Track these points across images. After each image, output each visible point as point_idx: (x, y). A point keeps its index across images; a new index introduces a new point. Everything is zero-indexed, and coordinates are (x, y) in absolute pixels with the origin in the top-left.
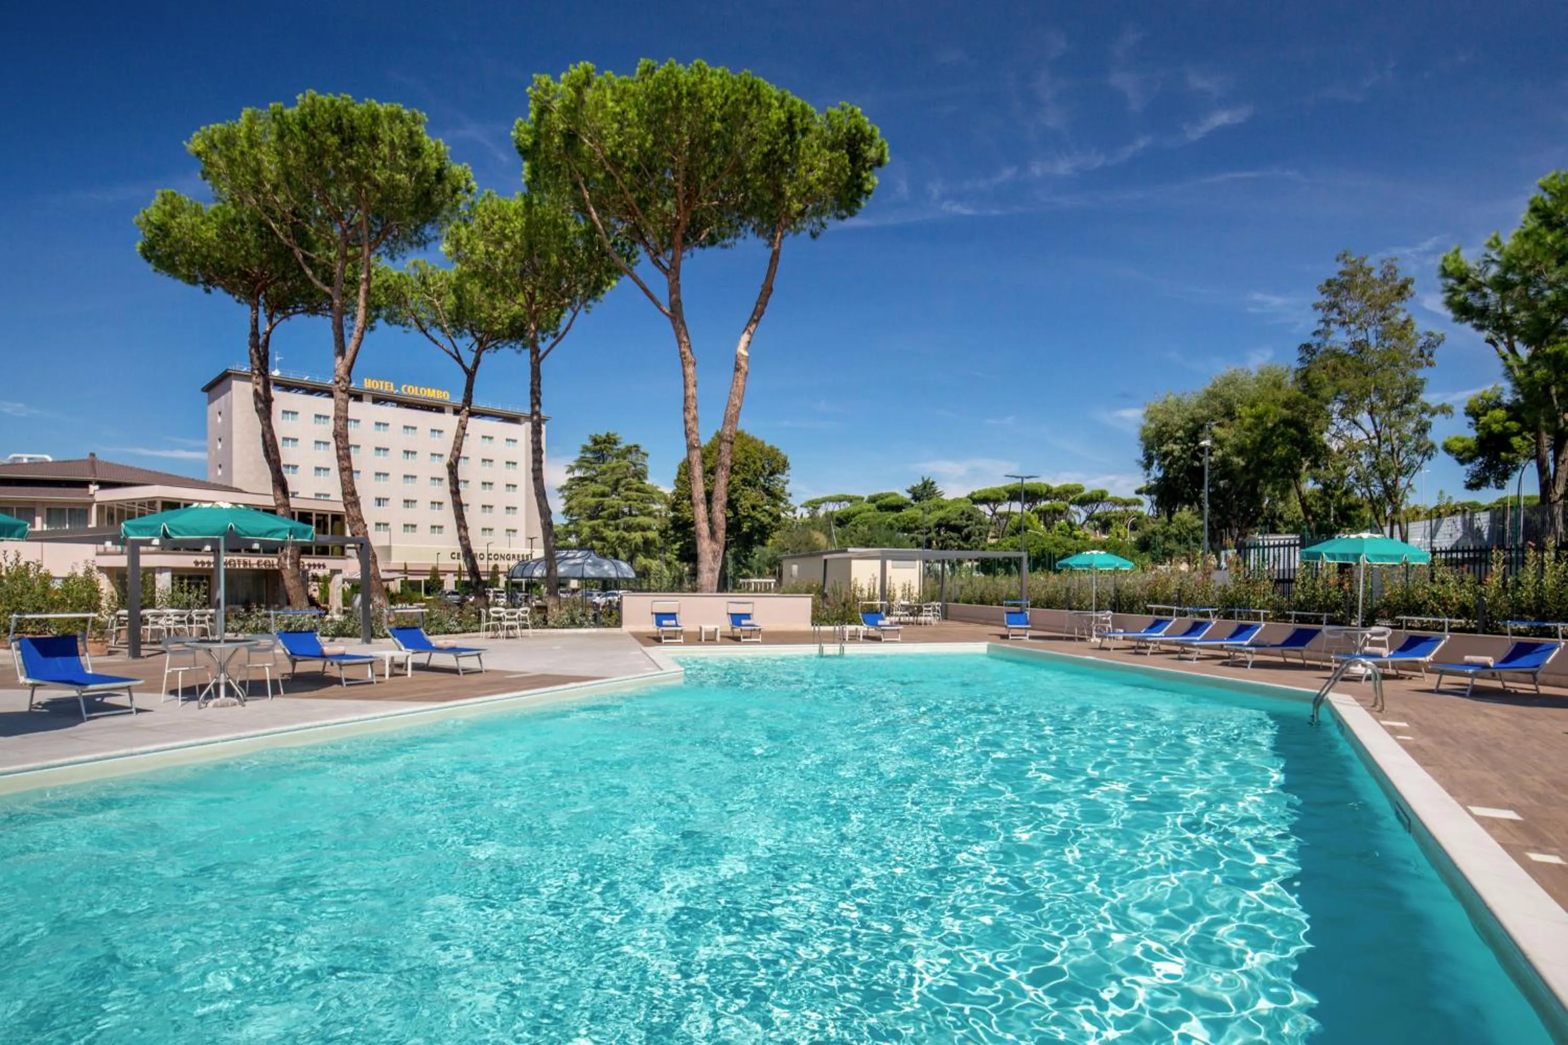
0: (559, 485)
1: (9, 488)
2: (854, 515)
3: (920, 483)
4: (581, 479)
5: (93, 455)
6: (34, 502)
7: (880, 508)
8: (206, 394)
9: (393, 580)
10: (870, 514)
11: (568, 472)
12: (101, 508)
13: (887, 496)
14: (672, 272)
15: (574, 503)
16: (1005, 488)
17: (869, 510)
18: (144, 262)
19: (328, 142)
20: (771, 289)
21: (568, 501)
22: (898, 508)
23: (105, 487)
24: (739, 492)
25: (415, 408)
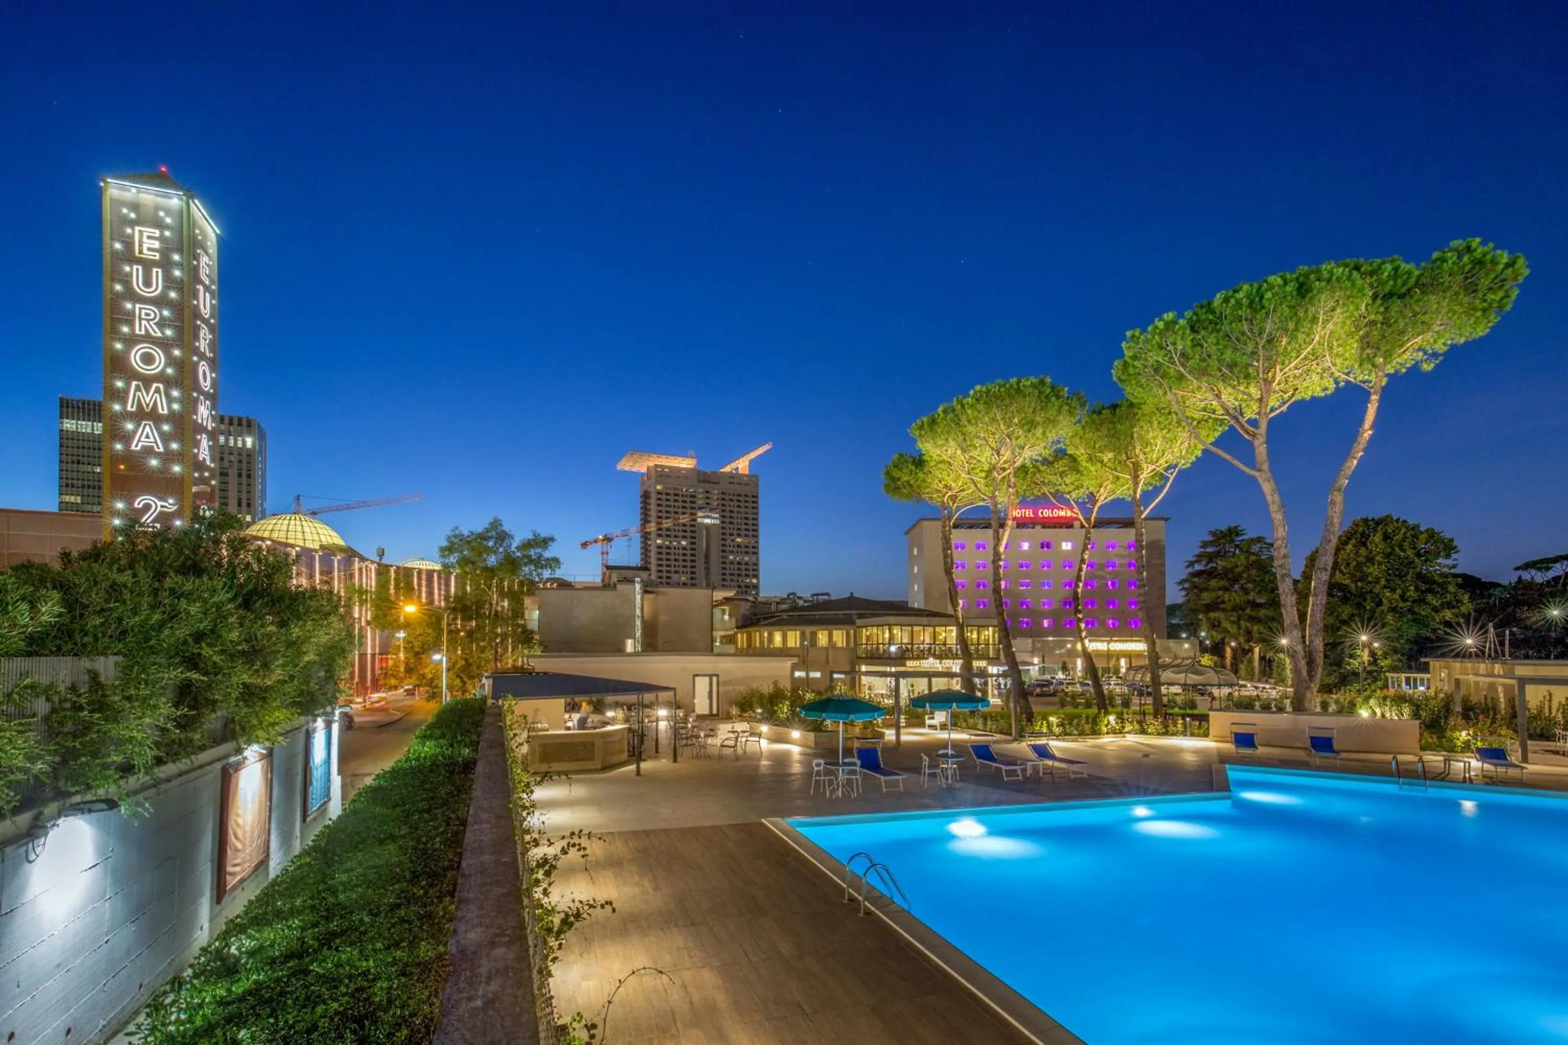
0: (1180, 579)
4: (1202, 572)
15: (1191, 595)
21: (1187, 593)
23: (861, 616)
24: (1383, 582)
25: (1049, 527)
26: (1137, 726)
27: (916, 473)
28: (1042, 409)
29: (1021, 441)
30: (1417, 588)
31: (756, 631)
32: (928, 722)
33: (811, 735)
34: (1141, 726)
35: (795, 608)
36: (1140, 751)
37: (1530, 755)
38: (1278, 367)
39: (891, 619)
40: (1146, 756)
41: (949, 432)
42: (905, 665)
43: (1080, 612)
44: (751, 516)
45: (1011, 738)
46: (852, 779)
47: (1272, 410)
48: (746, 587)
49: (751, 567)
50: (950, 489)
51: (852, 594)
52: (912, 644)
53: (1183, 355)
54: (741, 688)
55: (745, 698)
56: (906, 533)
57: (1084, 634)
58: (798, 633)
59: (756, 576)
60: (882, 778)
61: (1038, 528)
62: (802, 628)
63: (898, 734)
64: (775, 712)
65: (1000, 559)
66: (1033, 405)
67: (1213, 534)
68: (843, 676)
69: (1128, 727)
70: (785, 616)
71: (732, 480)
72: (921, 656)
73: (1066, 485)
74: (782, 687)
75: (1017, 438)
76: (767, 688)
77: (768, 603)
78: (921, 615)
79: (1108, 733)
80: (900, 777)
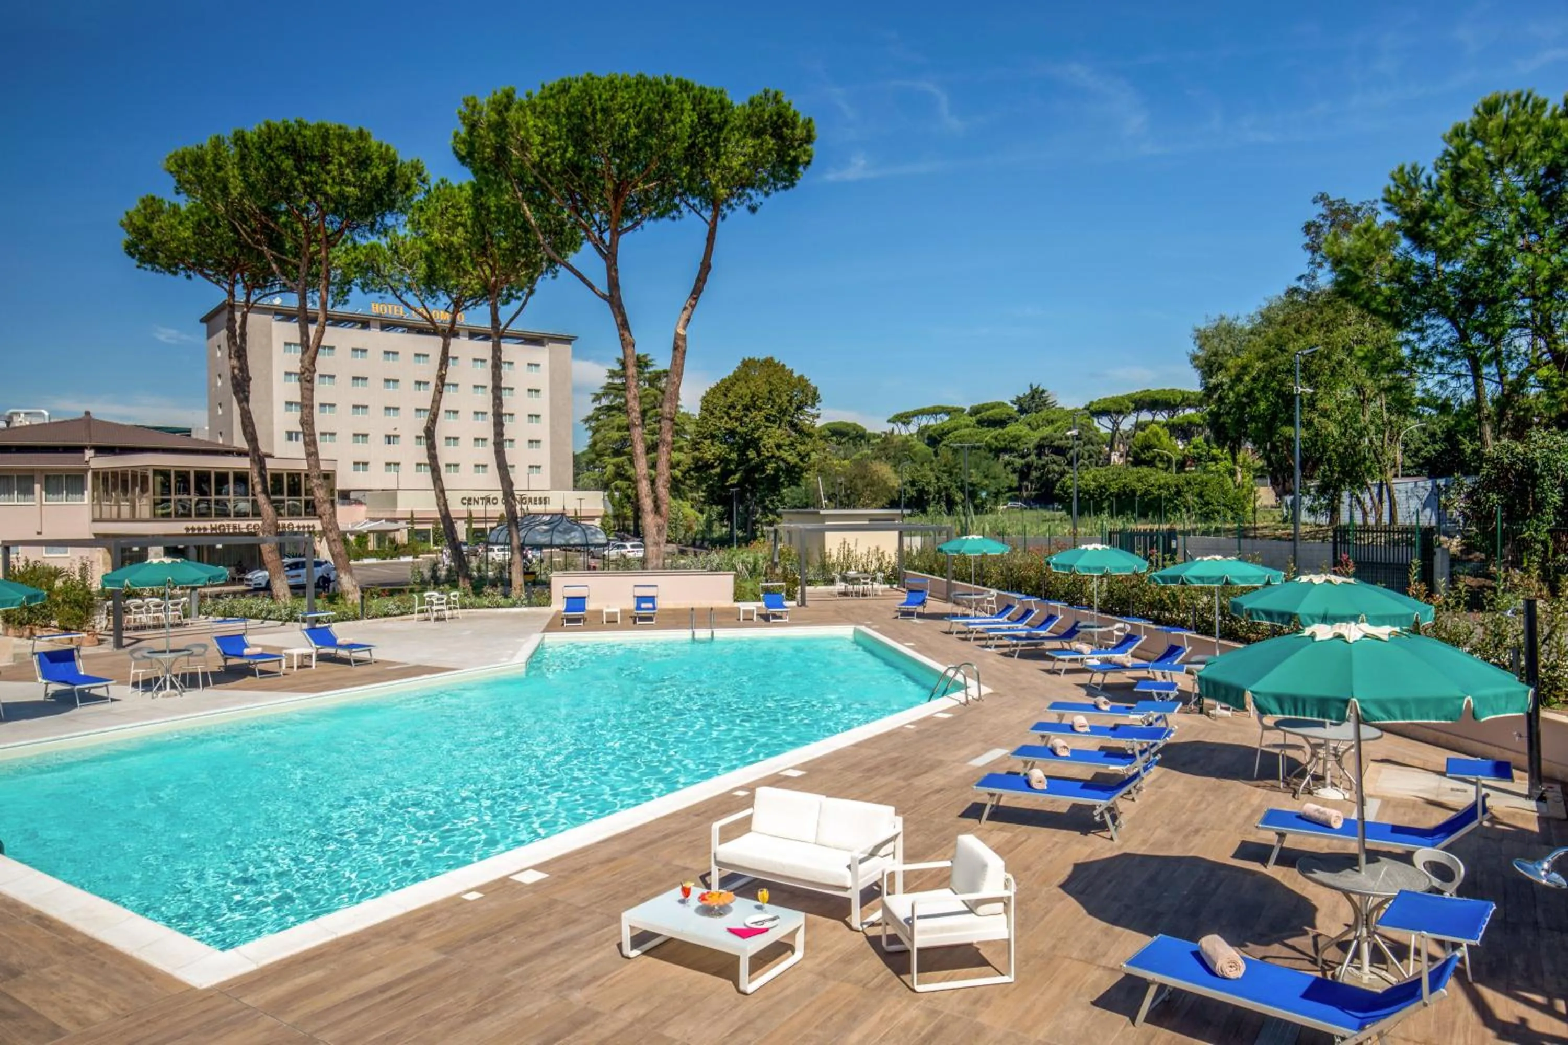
0: (585, 416)
1: (8, 455)
2: (949, 432)
3: (1028, 392)
4: (610, 408)
5: (88, 413)
6: (33, 470)
7: (980, 423)
8: (205, 326)
9: (398, 530)
10: (967, 431)
11: (594, 401)
12: (96, 475)
13: (993, 406)
14: (610, 256)
15: (598, 436)
16: (1129, 397)
17: (967, 426)
18: (129, 258)
19: (283, 166)
20: (709, 267)
21: (594, 434)
22: (1001, 423)
30: (788, 435)
39: (153, 458)
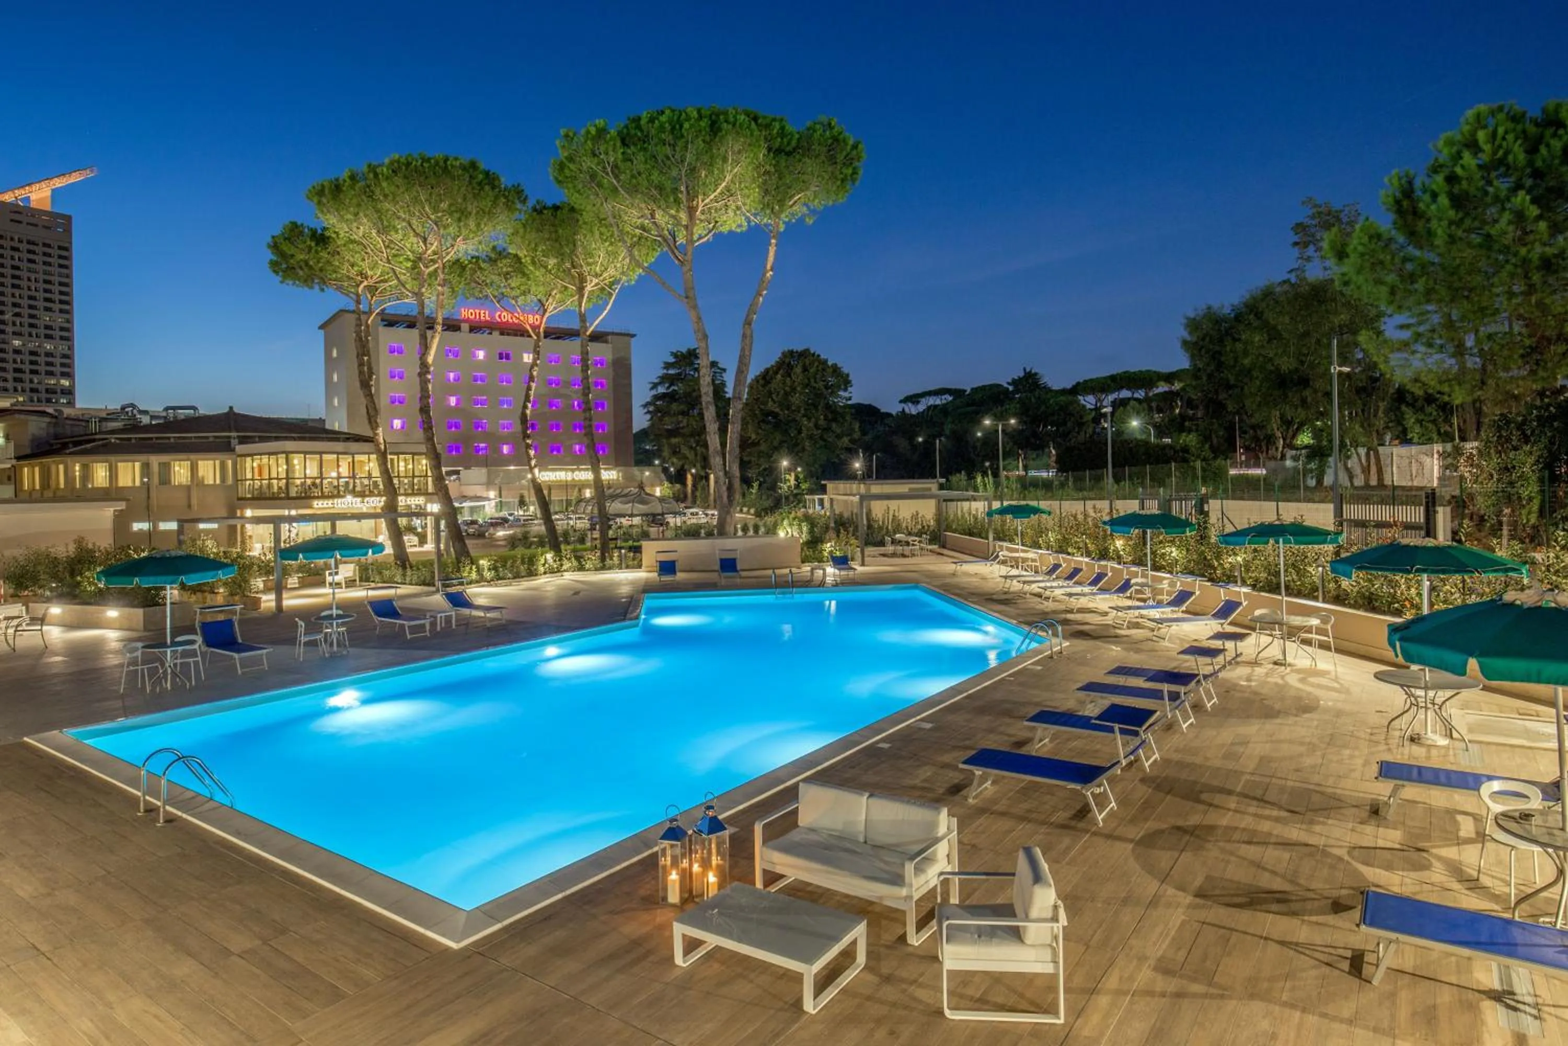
2: (953, 410)
3: (1021, 374)
4: (665, 395)
8: (322, 332)
10: (970, 409)
15: (656, 419)
21: (652, 417)
23: (243, 441)
24: (802, 411)
25: (508, 334)
26: (575, 563)
27: (317, 252)
28: (475, 196)
29: (452, 230)
30: (825, 416)
31: (58, 464)
32: (329, 579)
33: (139, 612)
34: (580, 562)
35: (135, 427)
36: (571, 589)
37: (866, 559)
38: (700, 197)
39: (289, 445)
40: (577, 593)
41: (359, 205)
42: (311, 507)
43: (528, 437)
44: (56, 279)
45: (433, 589)
46: (189, 664)
47: (700, 238)
48: (47, 391)
49: (58, 361)
50: (366, 278)
51: (231, 408)
52: (322, 478)
53: (615, 167)
54: (18, 553)
55: (23, 567)
56: (321, 327)
57: (533, 463)
58: (137, 465)
59: (69, 375)
60: (236, 655)
61: (496, 334)
62: (144, 457)
63: (279, 600)
64: (78, 584)
65: (428, 372)
66: (463, 189)
67: (675, 355)
68: (215, 526)
69: (567, 565)
70: (113, 439)
71: (17, 217)
72: (336, 494)
73: (512, 289)
74: (90, 546)
75: (445, 227)
76: (64, 550)
77: (83, 420)
78: (338, 440)
79: (545, 573)
80: (265, 651)
